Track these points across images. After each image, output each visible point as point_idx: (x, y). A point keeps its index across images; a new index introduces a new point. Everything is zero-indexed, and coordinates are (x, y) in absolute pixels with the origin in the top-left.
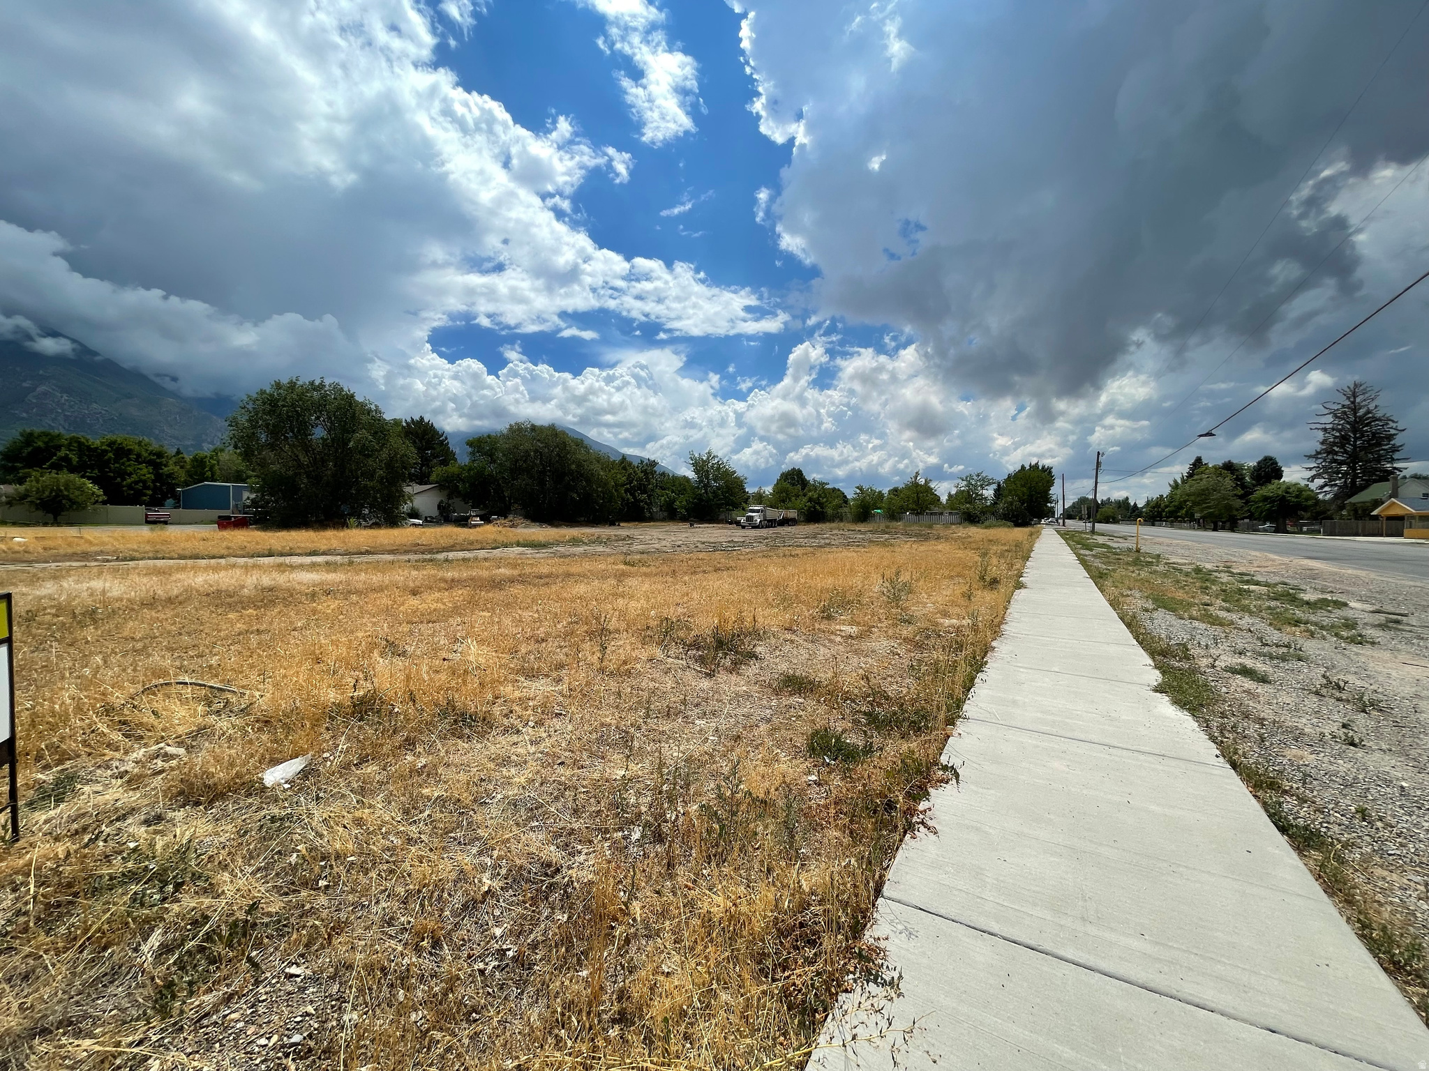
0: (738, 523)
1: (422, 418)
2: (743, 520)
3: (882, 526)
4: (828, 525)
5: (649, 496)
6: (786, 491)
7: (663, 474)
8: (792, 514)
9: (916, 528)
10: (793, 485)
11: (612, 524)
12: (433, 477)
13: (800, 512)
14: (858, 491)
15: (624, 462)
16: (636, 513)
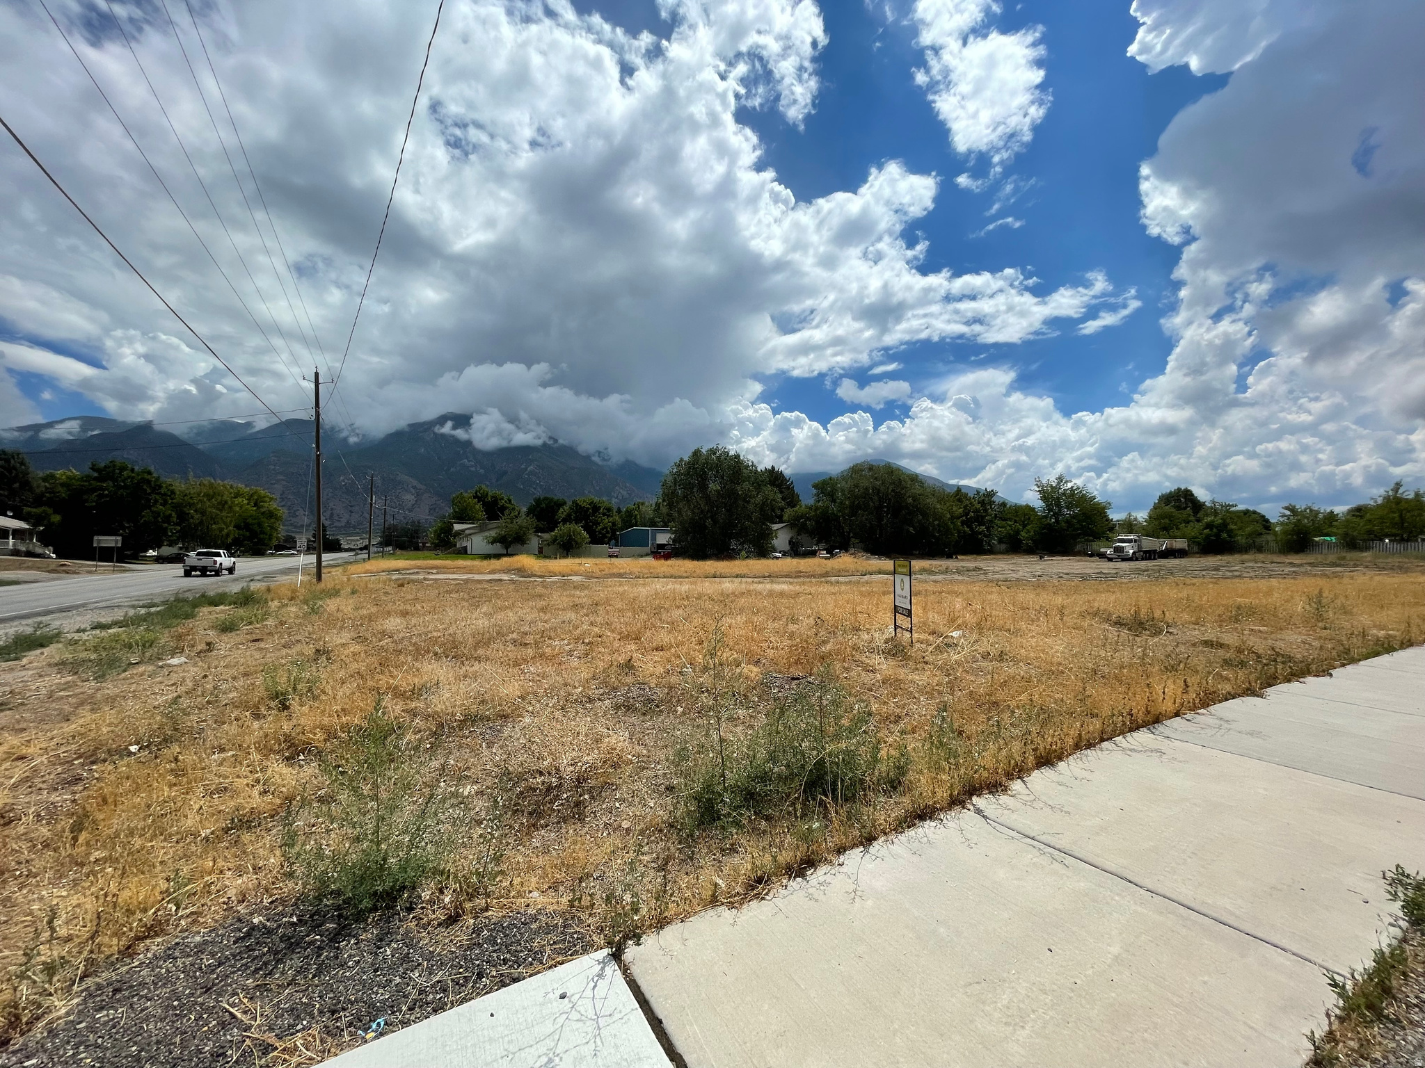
0: (1102, 556)
1: (773, 467)
2: (1109, 551)
3: (1332, 558)
4: (1237, 557)
5: (988, 528)
6: (1170, 516)
7: (1004, 504)
8: (1180, 543)
9: (1395, 560)
10: (1178, 508)
11: (949, 556)
12: (786, 517)
13: (1192, 541)
14: (1288, 513)
15: (959, 494)
16: (972, 545)
